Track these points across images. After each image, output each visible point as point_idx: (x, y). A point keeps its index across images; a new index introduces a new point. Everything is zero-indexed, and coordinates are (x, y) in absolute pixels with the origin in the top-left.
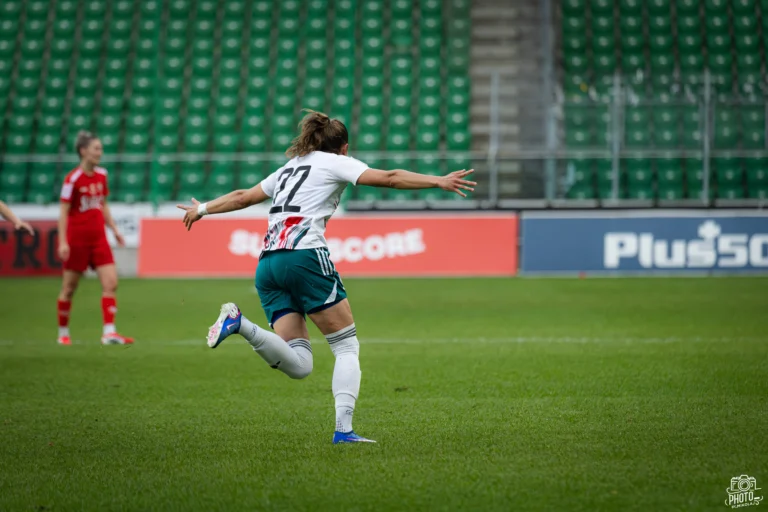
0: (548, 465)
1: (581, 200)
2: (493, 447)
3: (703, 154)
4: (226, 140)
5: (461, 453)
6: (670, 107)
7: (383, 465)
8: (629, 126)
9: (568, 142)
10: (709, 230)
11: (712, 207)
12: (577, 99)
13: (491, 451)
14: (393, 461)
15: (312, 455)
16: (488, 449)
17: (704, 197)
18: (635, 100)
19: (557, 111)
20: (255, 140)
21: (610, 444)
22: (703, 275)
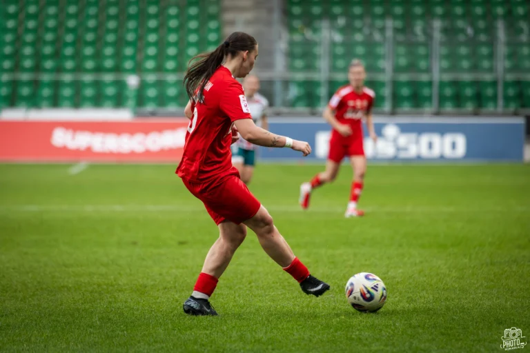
0: (293, 298)
1: (301, 108)
2: (253, 284)
3: (386, 77)
4: (49, 64)
5: (231, 289)
6: (363, 44)
7: (177, 296)
8: (334, 57)
9: (291, 68)
10: (391, 131)
11: (393, 113)
12: (297, 37)
13: (251, 287)
14: (183, 294)
15: (126, 289)
16: (249, 286)
17: (387, 106)
18: (338, 37)
19: (282, 45)
20: (69, 64)
21: (336, 283)
22: (386, 164)
